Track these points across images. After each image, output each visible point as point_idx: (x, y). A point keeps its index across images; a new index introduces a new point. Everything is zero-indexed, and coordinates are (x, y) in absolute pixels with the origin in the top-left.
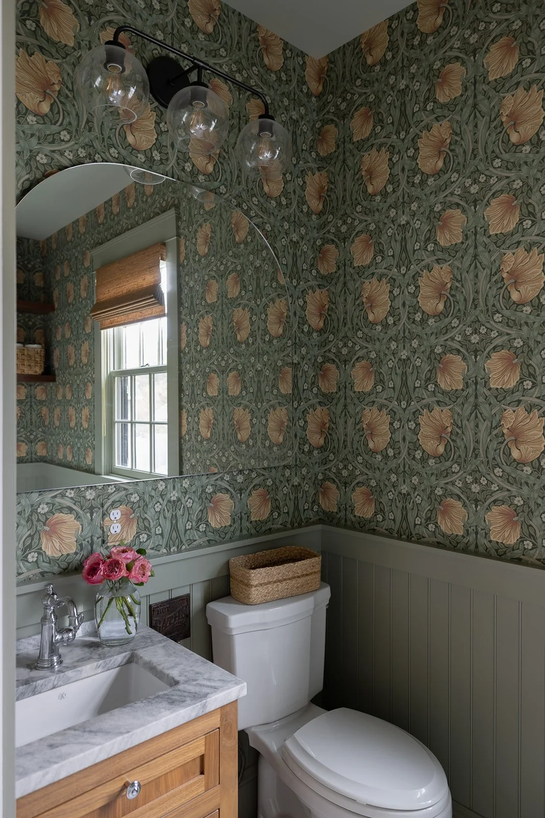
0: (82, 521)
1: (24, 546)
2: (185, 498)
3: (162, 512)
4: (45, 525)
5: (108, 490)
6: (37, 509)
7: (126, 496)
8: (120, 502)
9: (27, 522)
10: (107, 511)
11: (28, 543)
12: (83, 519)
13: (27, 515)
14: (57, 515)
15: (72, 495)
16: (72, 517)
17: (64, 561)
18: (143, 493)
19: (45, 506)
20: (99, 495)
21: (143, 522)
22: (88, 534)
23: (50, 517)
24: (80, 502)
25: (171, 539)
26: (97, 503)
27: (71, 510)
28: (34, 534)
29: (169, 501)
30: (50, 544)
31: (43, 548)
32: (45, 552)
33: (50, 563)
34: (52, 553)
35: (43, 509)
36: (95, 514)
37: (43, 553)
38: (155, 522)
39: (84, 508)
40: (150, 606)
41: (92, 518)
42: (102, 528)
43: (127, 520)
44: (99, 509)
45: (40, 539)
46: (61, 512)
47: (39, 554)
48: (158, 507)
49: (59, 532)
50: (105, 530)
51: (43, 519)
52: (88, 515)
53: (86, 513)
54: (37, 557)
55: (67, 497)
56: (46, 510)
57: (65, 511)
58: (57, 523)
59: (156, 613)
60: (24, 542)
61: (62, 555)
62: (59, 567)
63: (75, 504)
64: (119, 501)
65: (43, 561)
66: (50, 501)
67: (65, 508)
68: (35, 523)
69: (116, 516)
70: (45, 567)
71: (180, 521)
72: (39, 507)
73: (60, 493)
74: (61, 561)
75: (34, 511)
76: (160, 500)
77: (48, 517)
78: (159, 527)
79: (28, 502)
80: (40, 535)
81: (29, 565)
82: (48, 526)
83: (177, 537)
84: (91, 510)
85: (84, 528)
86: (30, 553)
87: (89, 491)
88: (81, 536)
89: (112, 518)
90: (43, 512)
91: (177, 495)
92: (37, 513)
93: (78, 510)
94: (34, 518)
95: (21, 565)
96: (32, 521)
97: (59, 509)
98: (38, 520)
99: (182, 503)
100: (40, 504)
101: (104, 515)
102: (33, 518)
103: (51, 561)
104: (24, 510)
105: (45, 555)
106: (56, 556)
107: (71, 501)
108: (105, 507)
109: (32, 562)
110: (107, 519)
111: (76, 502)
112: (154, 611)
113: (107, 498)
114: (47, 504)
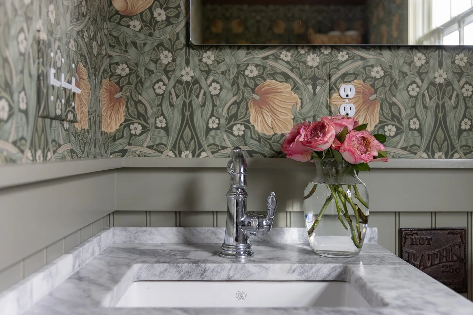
0: (302, 94)
1: (228, 114)
2: (459, 81)
3: (420, 97)
4: (253, 92)
5: (337, 57)
6: (244, 71)
7: (364, 68)
8: (356, 75)
9: (232, 87)
10: (335, 83)
11: (234, 111)
12: (303, 91)
13: (232, 76)
14: (268, 81)
15: (289, 59)
16: (288, 87)
17: (278, 142)
18: (391, 66)
19: (254, 69)
20: (325, 63)
21: (390, 109)
22: (309, 112)
23: (260, 82)
24: (299, 69)
25: (435, 139)
26: (322, 73)
27: (287, 78)
28: (241, 101)
29: (432, 84)
30: (260, 118)
31: (251, 121)
32: (253, 126)
33: (259, 141)
34: (262, 130)
35: (252, 72)
36: (318, 88)
37: (252, 127)
38: (408, 111)
39: (304, 77)
40: (400, 231)
41: (314, 91)
42: (329, 107)
43: (364, 102)
44: (325, 81)
45: (247, 109)
46: (274, 79)
47: (247, 127)
48: (413, 89)
49: (272, 104)
50: (333, 110)
51: (251, 84)
52: (310, 87)
53: (307, 84)
54: (244, 131)
55: (282, 60)
56: (255, 73)
57: (280, 77)
58: (267, 92)
59: (408, 242)
60: (228, 109)
61: (275, 134)
62: (271, 148)
63: (292, 70)
64: (354, 74)
65: (252, 138)
66: (260, 63)
67: (279, 73)
68: (242, 87)
69: (349, 93)
70: (254, 145)
71: (450, 115)
72: (246, 69)
73: (273, 55)
74: (274, 142)
75: (241, 73)
76: (418, 80)
77: (258, 82)
78: (415, 119)
79: (234, 61)
80: (247, 103)
81: (234, 139)
82: (258, 94)
83: (445, 139)
84: (314, 81)
85: (304, 103)
86: (236, 124)
87: (312, 55)
88: (300, 114)
89: (343, 94)
90: (251, 75)
91: (445, 76)
92: (244, 75)
93: (297, 79)
94: (241, 81)
95: (225, 137)
96: (238, 85)
97: (271, 75)
98: (246, 85)
99: (453, 88)
100: (248, 65)
101: (331, 89)
102: (239, 81)
103: (260, 138)
104: (229, 70)
105: (254, 130)
106: (267, 134)
107: (288, 66)
108: (333, 79)
109: (238, 136)
110: (335, 95)
111: (293, 67)
112: (406, 239)
113: (336, 68)
114: (257, 66)
